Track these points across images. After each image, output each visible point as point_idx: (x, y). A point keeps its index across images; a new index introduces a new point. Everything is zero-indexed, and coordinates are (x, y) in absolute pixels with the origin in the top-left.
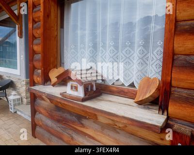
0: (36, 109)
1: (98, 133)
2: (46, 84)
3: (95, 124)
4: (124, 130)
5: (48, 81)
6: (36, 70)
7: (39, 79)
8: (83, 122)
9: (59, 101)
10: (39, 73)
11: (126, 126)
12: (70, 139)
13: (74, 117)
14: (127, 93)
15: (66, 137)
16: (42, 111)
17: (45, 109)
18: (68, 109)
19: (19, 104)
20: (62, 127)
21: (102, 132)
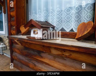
0: (13, 50)
1: (52, 61)
2: (18, 34)
3: (49, 55)
4: (69, 57)
5: (19, 33)
6: (12, 27)
7: (14, 32)
8: (41, 55)
9: (26, 41)
10: (14, 28)
11: (71, 55)
12: (33, 66)
13: (36, 52)
14: (69, 35)
15: (31, 65)
16: (16, 51)
17: (18, 49)
18: (32, 48)
19: (5, 50)
20: (29, 59)
21: (54, 60)
